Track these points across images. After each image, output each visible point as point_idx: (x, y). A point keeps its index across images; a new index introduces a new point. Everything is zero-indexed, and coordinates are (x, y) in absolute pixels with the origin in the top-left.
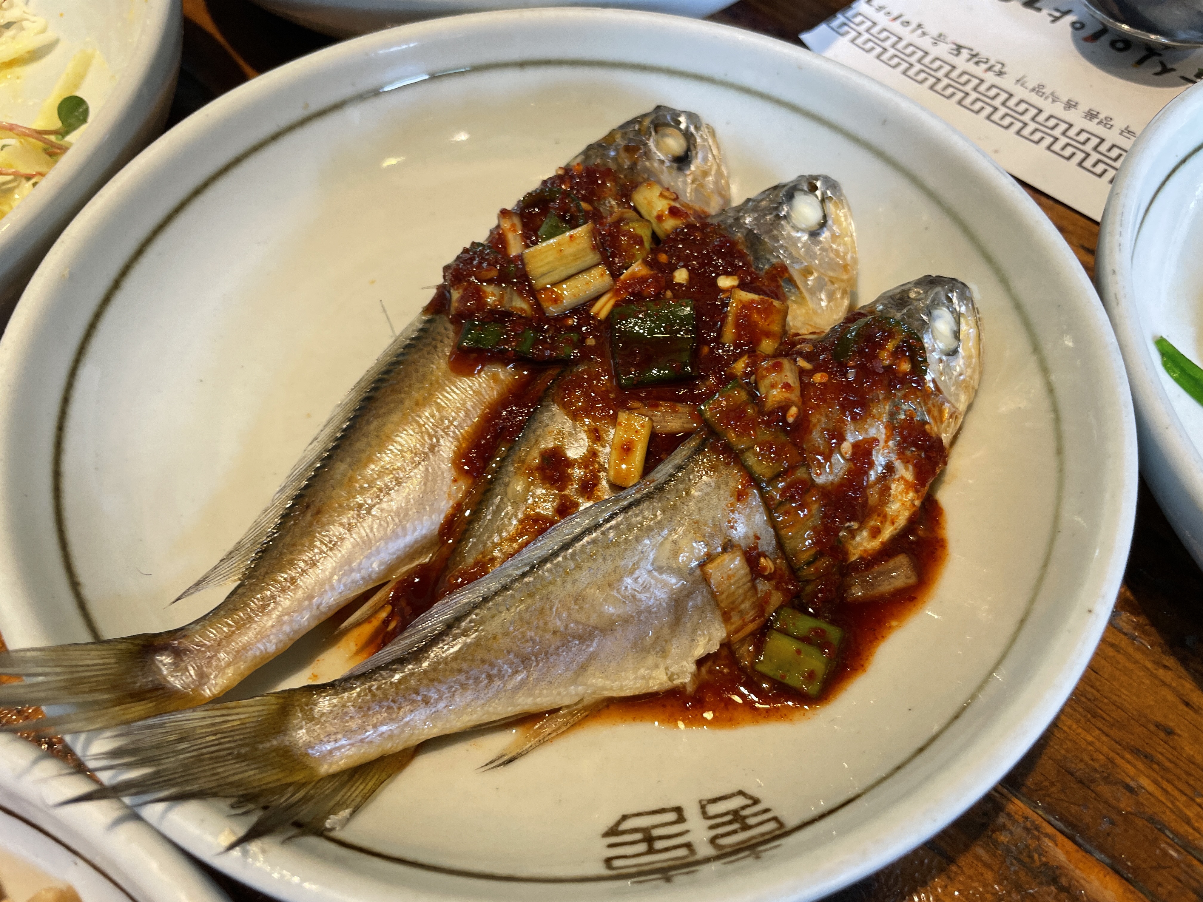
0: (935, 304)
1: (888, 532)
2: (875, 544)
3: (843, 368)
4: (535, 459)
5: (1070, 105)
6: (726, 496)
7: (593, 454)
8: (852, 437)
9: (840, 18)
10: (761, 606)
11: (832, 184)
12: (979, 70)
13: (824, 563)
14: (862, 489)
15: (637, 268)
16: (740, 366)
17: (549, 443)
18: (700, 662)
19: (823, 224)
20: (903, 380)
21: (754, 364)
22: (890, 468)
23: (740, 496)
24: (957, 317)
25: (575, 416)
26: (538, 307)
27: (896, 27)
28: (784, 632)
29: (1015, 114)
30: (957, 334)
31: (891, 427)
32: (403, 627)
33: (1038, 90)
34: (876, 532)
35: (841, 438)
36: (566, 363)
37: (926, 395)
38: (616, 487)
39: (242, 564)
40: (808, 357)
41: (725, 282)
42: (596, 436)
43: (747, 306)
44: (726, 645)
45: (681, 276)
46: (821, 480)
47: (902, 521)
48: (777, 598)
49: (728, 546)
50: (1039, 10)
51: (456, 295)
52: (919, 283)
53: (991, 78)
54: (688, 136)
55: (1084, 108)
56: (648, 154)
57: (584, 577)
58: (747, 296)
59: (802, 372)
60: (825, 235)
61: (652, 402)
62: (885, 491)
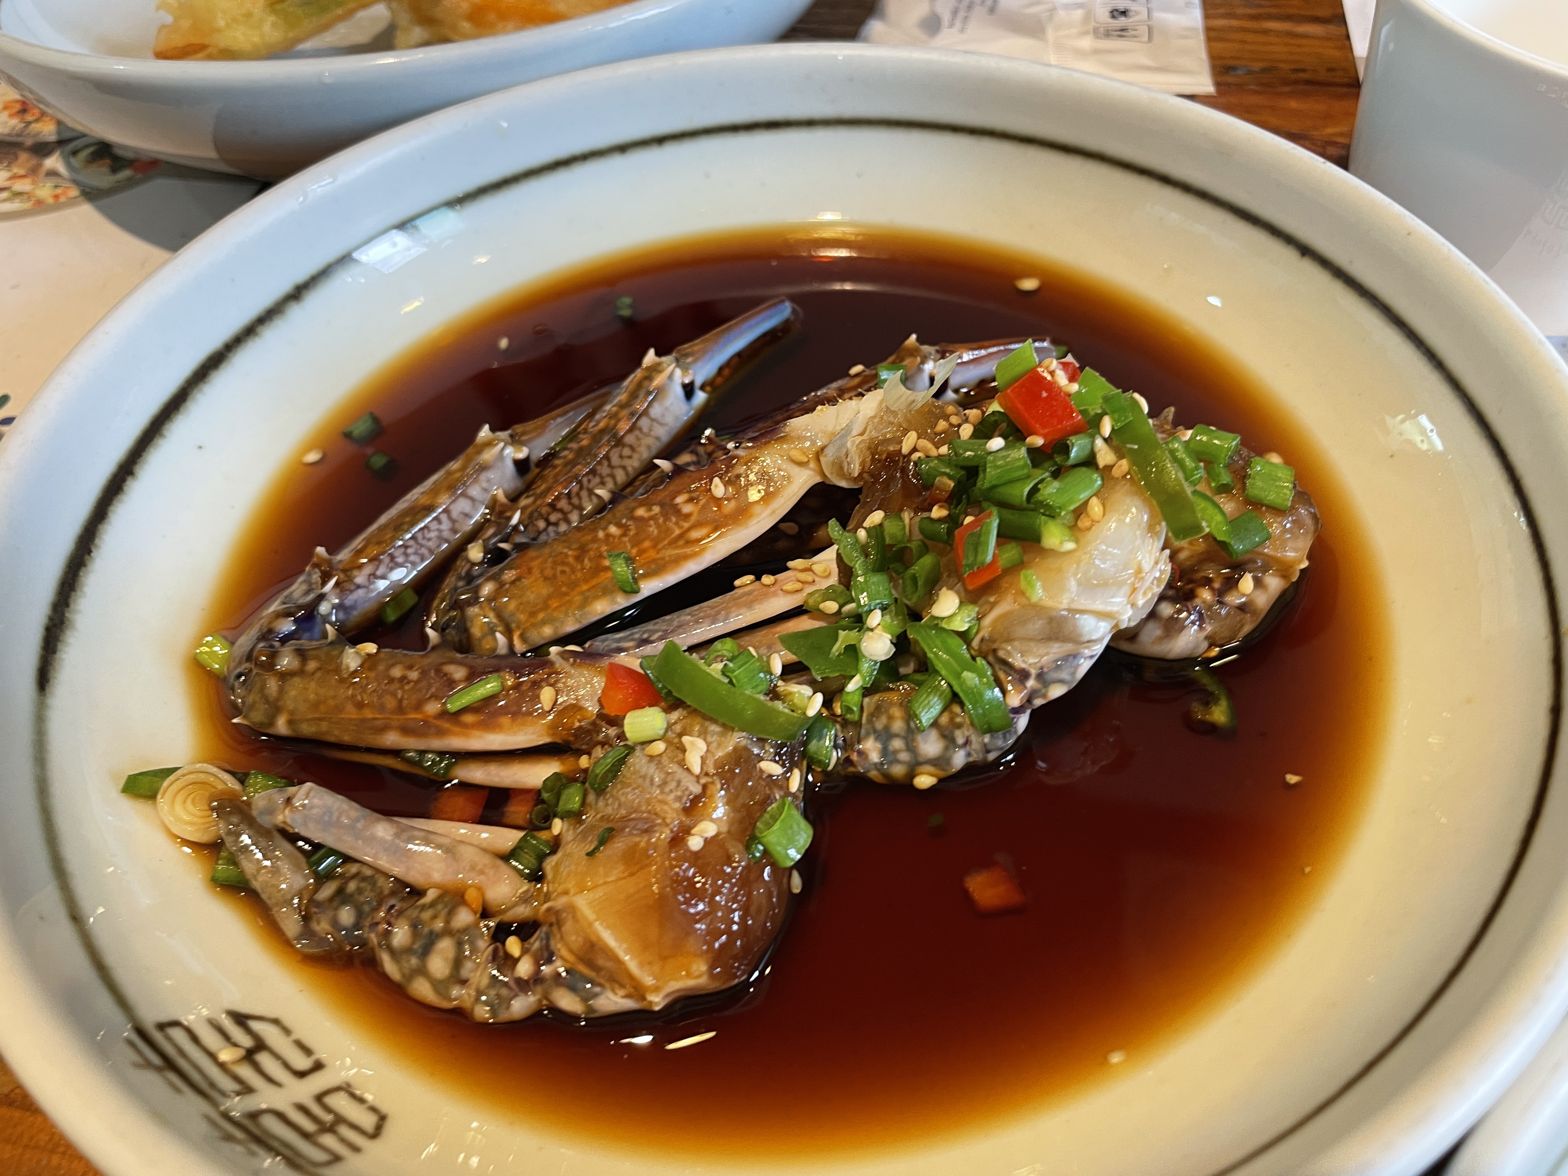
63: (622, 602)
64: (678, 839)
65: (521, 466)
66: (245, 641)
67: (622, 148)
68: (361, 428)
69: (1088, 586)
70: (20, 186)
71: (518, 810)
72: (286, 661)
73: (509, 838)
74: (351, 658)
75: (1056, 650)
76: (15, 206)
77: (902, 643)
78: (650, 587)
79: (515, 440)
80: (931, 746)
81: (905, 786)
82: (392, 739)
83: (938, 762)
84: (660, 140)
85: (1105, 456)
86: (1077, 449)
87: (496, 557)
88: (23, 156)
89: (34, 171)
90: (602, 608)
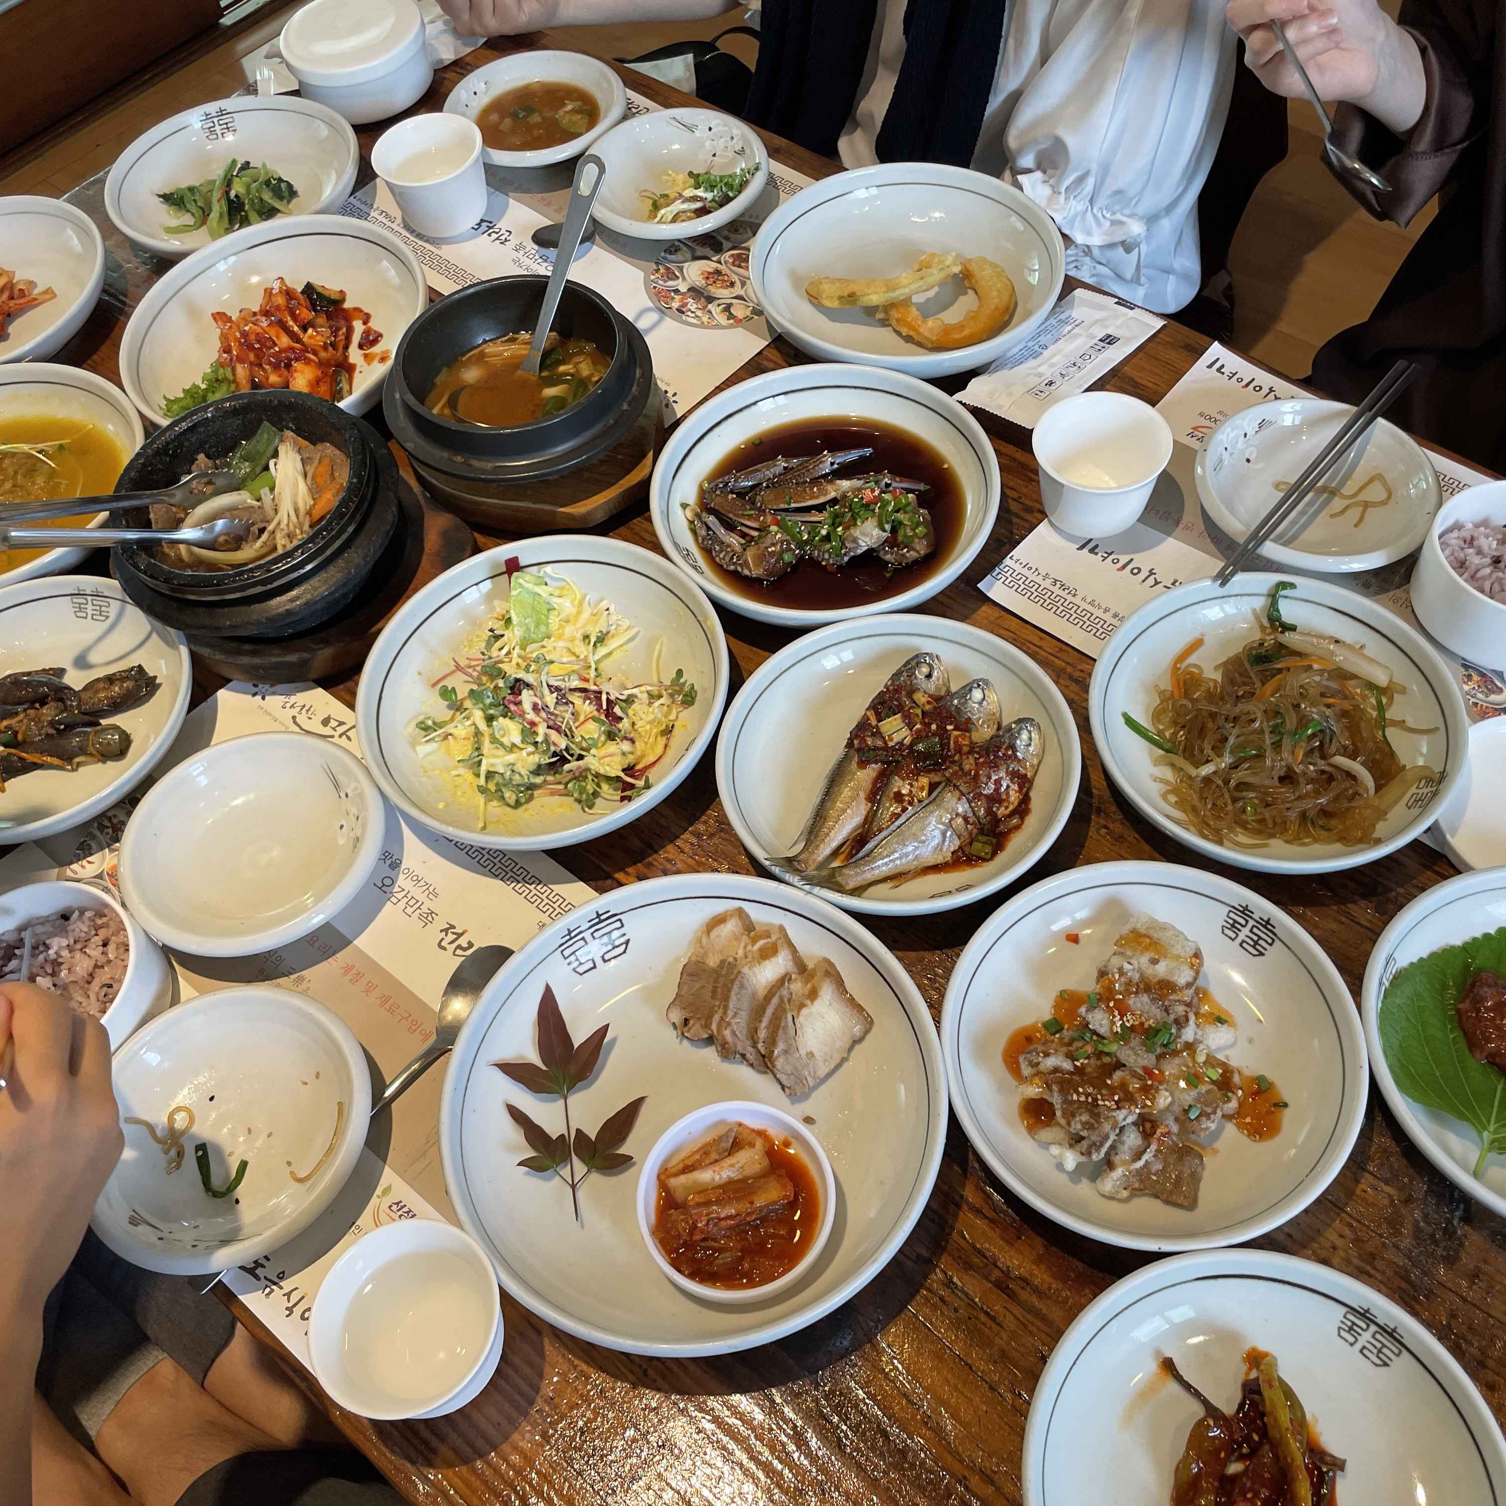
0: (1021, 729)
1: (1011, 808)
2: (1007, 812)
3: (988, 756)
4: (892, 795)
5: (1106, 610)
6: (955, 800)
7: (911, 791)
8: (994, 778)
9: (997, 570)
10: (970, 834)
11: (986, 682)
12: (1064, 594)
13: (988, 818)
14: (1000, 794)
15: (918, 726)
16: (957, 758)
17: (896, 790)
18: (953, 853)
19: (984, 699)
20: (1010, 757)
21: (961, 756)
22: (1008, 787)
23: (959, 799)
24: (1030, 732)
25: (903, 780)
26: (885, 743)
27: (1025, 572)
28: (978, 841)
29: (1080, 617)
30: (1030, 739)
31: (1007, 772)
32: (857, 853)
33: (1091, 603)
34: (1007, 808)
35: (990, 778)
36: (897, 762)
37: (1019, 761)
38: (920, 801)
39: (804, 837)
40: (978, 753)
41: (950, 727)
42: (911, 785)
43: (957, 737)
44: (960, 847)
45: (934, 727)
46: (985, 792)
47: (1016, 804)
48: (975, 831)
49: (957, 815)
50: (1096, 554)
51: (856, 742)
52: (1015, 722)
53: (1070, 598)
54: (930, 665)
55: (1112, 612)
56: (916, 678)
57: (914, 828)
58: (956, 733)
59: (976, 759)
60: (985, 703)
61: (929, 771)
62: (1008, 794)
63: (787, 506)
64: (767, 548)
65: (785, 468)
66: (712, 485)
67: (856, 388)
68: (757, 442)
69: (863, 534)
70: (699, 313)
71: (748, 538)
72: (718, 492)
73: (743, 541)
74: (730, 496)
75: (854, 545)
76: (695, 321)
77: (828, 534)
78: (793, 505)
79: (786, 462)
80: (826, 556)
81: (820, 563)
82: (731, 515)
83: (828, 560)
84: (867, 389)
85: (877, 510)
86: (872, 507)
87: (768, 487)
88: (703, 300)
89: (704, 308)
90: (782, 506)
